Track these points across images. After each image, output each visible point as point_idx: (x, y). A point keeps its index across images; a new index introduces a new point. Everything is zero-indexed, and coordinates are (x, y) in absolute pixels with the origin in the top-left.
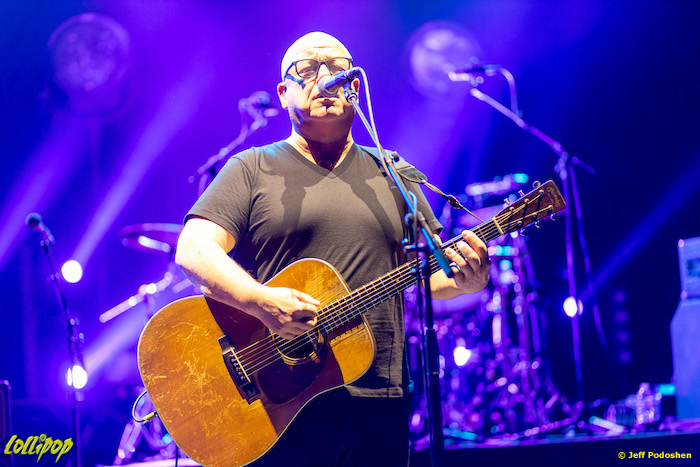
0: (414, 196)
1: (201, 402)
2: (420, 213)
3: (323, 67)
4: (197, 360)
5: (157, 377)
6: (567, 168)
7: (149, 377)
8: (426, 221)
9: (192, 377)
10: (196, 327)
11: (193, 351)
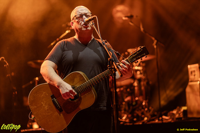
0: (111, 53)
1: (47, 114)
2: (113, 58)
3: (84, 16)
4: (45, 102)
5: (34, 107)
6: (156, 44)
7: (32, 107)
8: (114, 60)
9: (44, 107)
10: (44, 93)
11: (44, 99)
